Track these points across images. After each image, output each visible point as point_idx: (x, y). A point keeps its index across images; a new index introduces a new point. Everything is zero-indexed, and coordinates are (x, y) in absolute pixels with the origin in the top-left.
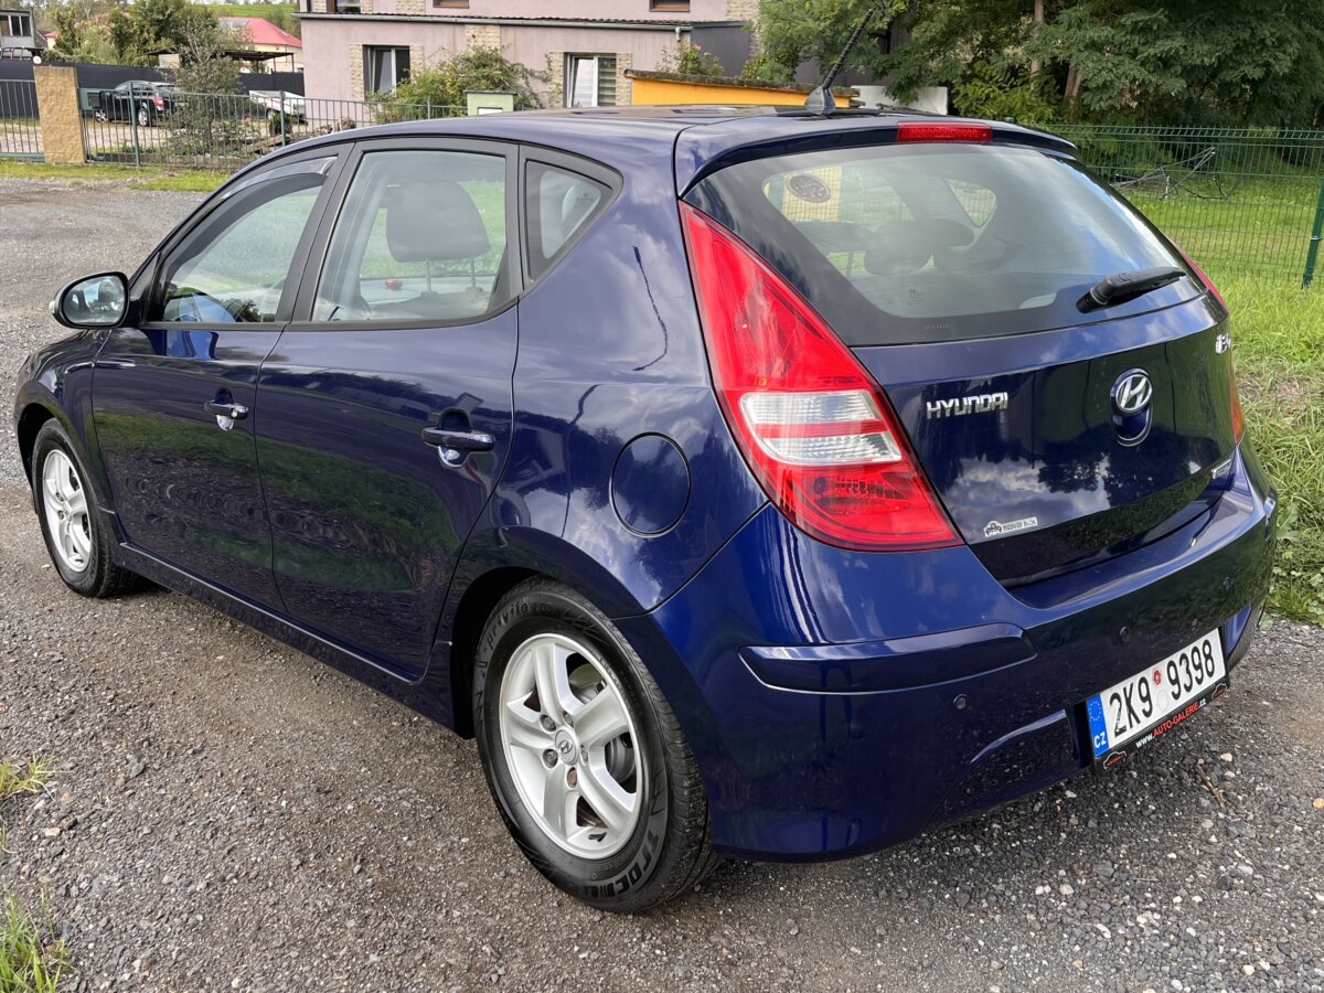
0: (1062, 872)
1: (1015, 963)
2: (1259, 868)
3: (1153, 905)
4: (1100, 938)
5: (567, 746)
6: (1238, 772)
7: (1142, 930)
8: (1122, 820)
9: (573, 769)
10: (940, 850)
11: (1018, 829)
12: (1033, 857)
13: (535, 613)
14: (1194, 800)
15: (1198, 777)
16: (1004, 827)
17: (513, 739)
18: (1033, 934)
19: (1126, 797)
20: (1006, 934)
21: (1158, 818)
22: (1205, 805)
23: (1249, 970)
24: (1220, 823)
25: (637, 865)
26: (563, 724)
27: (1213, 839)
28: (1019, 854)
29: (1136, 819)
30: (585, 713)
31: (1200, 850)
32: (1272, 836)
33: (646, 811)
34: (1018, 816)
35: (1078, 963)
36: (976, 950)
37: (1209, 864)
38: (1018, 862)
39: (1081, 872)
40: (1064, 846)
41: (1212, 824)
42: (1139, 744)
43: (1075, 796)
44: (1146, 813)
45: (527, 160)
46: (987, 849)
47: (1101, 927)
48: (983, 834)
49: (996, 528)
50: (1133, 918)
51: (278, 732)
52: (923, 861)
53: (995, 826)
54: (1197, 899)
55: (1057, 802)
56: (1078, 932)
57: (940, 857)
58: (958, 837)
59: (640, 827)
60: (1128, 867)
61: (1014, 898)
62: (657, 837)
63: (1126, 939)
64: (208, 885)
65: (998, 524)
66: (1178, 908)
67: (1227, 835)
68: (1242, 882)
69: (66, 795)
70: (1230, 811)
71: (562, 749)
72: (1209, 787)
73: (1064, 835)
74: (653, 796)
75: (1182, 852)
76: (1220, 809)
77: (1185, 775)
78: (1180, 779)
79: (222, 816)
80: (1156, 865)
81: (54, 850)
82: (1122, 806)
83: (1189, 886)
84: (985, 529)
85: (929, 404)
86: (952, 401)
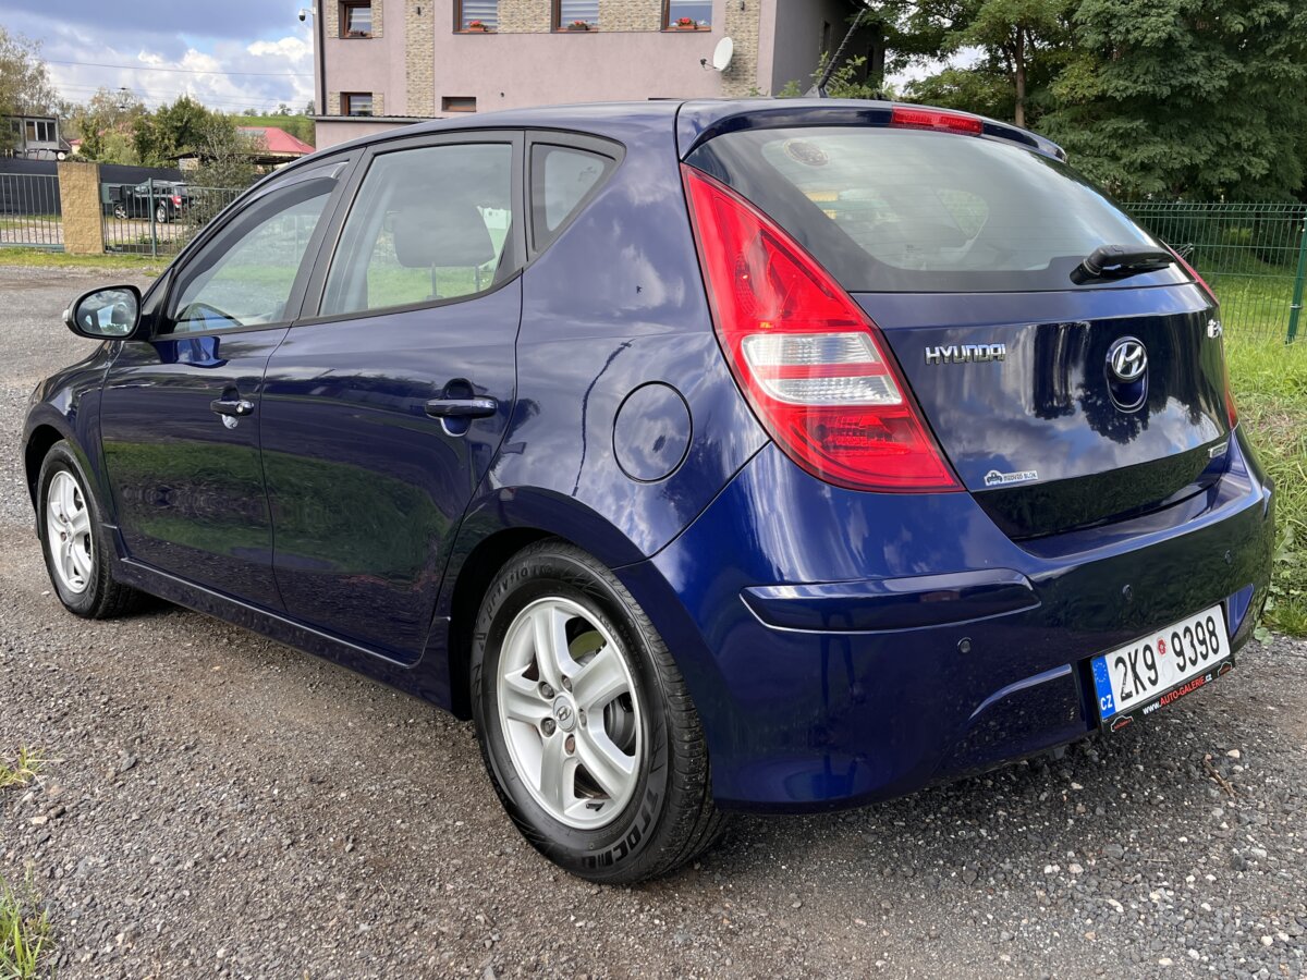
0: (1071, 854)
1: (1026, 935)
2: (1272, 851)
3: (1165, 883)
4: (1112, 912)
5: (565, 712)
6: (1247, 767)
7: (1155, 905)
8: (1130, 809)
9: (572, 736)
10: (945, 833)
11: (1024, 816)
12: (1040, 840)
13: (535, 576)
14: (1202, 791)
15: (1206, 769)
16: (1009, 813)
17: (511, 712)
18: (1043, 909)
19: (1133, 788)
20: (1016, 909)
21: (1167, 807)
22: (1215, 795)
23: (1268, 940)
24: (1230, 811)
25: (636, 827)
26: (562, 690)
27: (1224, 825)
28: (1026, 838)
29: (1145, 808)
30: (584, 675)
31: (1212, 835)
32: (1284, 822)
33: (645, 772)
34: (1024, 804)
35: (1089, 935)
36: (985, 923)
37: (1222, 847)
38: (1025, 845)
39: (1091, 854)
40: (1072, 832)
41: (1222, 812)
42: (1146, 711)
43: (1081, 787)
44: (1154, 802)
45: (533, 143)
46: (993, 832)
47: (1113, 902)
48: (989, 820)
49: (997, 477)
50: (1146, 894)
51: (272, 732)
52: (928, 843)
53: (1000, 812)
54: (1211, 878)
55: (1064, 792)
56: (1089, 906)
57: (945, 839)
58: (963, 822)
59: (639, 789)
60: (1138, 849)
61: (1022, 876)
62: (657, 795)
63: (1140, 913)
64: (196, 864)
65: (999, 474)
66: (1191, 887)
67: (1239, 822)
68: (1256, 863)
69: (55, 787)
70: (1240, 800)
71: (561, 716)
72: (1218, 779)
73: (1071, 822)
74: (653, 753)
75: (1193, 836)
76: (1230, 799)
77: (1193, 768)
78: (1188, 773)
79: (213, 803)
80: (1167, 848)
81: (39, 838)
82: (1129, 796)
83: (1202, 867)
84: (986, 478)
85: (928, 349)
86: (950, 348)
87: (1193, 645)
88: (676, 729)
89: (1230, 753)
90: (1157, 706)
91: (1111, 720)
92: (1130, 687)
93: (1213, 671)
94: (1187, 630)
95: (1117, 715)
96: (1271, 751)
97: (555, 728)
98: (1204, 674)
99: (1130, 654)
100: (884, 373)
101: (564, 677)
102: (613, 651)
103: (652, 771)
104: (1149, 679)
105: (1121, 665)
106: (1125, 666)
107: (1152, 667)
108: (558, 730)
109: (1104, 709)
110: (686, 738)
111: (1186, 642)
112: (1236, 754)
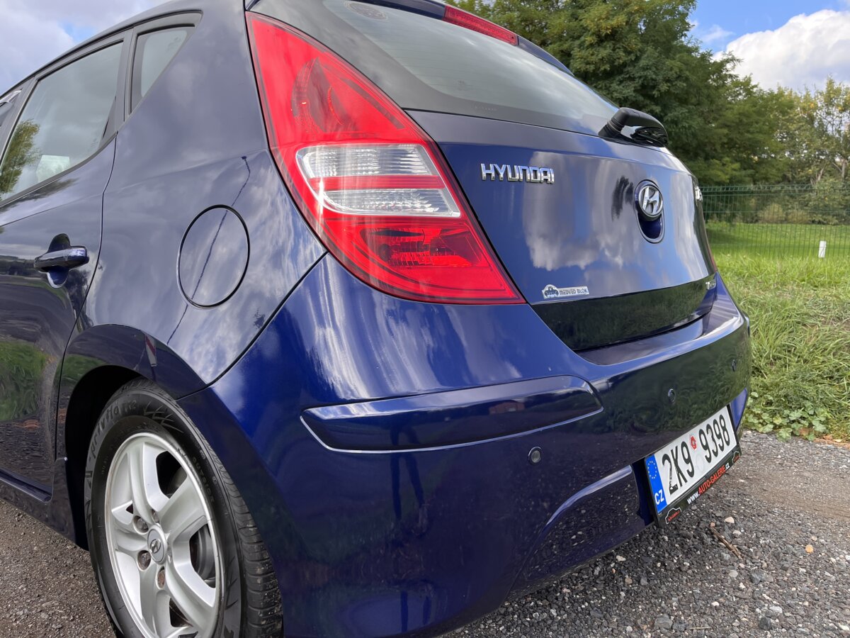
2: (787, 607)
5: (156, 546)
6: (743, 531)
8: (666, 577)
9: (162, 569)
10: (522, 616)
11: (584, 591)
12: (601, 616)
13: (125, 414)
14: (717, 555)
15: (715, 536)
16: (572, 590)
17: (116, 543)
19: (664, 557)
21: (693, 572)
22: (727, 558)
24: (743, 571)
26: (153, 523)
27: (742, 586)
28: (589, 614)
29: (677, 574)
30: (170, 505)
31: (736, 597)
32: (786, 578)
33: (224, 604)
34: (583, 580)
37: (746, 607)
38: (589, 623)
39: (645, 627)
40: (625, 604)
41: (737, 574)
42: (689, 501)
43: (624, 559)
44: (684, 569)
45: (138, 35)
46: (562, 612)
48: (557, 599)
49: (554, 292)
52: (508, 629)
53: (565, 590)
55: (612, 565)
57: (522, 623)
58: (536, 603)
59: (219, 625)
60: (683, 618)
62: (232, 632)
65: (555, 288)
67: (752, 581)
68: (777, 621)
70: (748, 561)
71: (153, 549)
72: (725, 544)
73: (623, 594)
74: (228, 588)
75: (721, 600)
76: (739, 561)
77: (705, 536)
78: (702, 539)
80: (705, 614)
82: (663, 564)
83: (737, 630)
84: (543, 291)
85: (483, 166)
86: (504, 166)
87: (714, 440)
88: (247, 562)
89: (727, 520)
90: (696, 495)
91: (664, 512)
92: (675, 481)
93: (730, 459)
94: (708, 427)
95: (668, 507)
96: (754, 516)
97: (150, 560)
98: (723, 463)
99: (672, 451)
100: (442, 187)
101: (153, 511)
102: (191, 482)
103: (228, 607)
104: (688, 471)
105: (666, 461)
106: (670, 462)
107: (688, 461)
108: (152, 562)
109: (658, 503)
110: (259, 571)
111: (709, 437)
112: (731, 520)
